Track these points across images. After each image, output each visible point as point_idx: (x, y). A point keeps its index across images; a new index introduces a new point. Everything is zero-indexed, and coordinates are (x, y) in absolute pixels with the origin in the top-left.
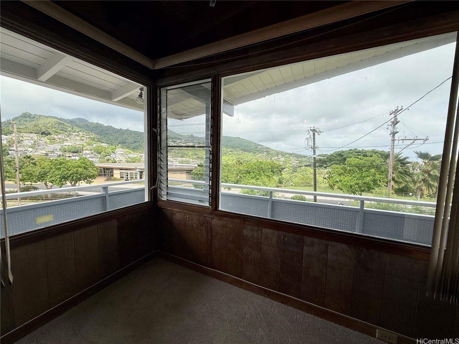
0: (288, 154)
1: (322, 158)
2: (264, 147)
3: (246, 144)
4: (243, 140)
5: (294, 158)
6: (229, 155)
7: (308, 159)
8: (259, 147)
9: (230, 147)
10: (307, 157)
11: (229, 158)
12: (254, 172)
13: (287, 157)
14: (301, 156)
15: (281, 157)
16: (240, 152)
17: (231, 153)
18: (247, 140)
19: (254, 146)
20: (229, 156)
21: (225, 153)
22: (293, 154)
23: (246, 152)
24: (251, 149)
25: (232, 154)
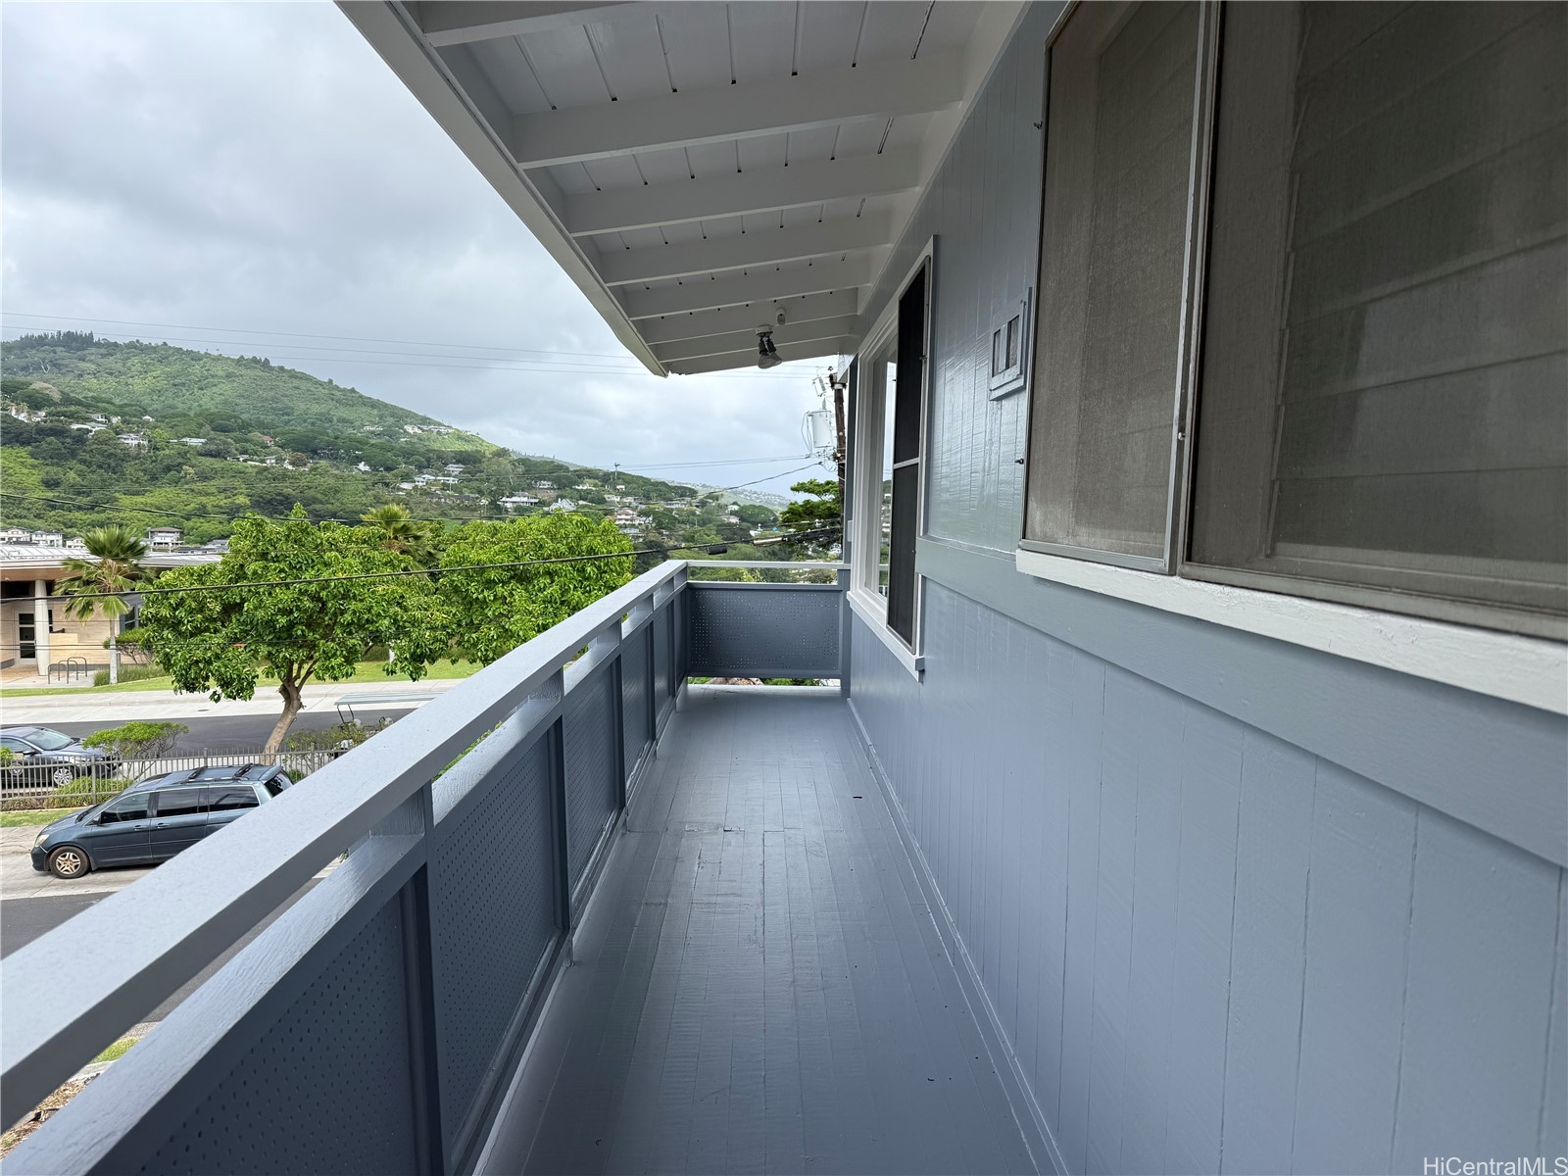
0: (590, 474)
1: (814, 498)
2: (443, 430)
3: (316, 408)
4: (296, 383)
5: (629, 499)
6: (204, 477)
7: (703, 504)
8: (409, 429)
9: (208, 427)
10: (693, 493)
11: (204, 500)
12: (550, 574)
13: (588, 492)
14: (663, 488)
15: (553, 494)
16: (280, 460)
17: (217, 464)
18: (321, 384)
19: (373, 423)
20: (197, 487)
21: (168, 469)
22: (621, 477)
23: (323, 462)
24: (362, 443)
25: (221, 473)
